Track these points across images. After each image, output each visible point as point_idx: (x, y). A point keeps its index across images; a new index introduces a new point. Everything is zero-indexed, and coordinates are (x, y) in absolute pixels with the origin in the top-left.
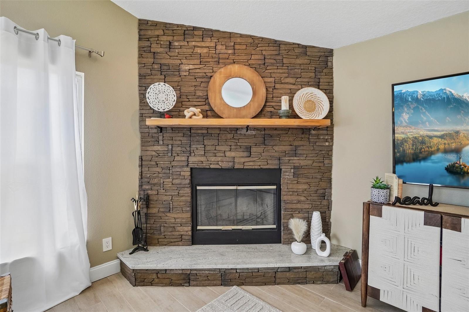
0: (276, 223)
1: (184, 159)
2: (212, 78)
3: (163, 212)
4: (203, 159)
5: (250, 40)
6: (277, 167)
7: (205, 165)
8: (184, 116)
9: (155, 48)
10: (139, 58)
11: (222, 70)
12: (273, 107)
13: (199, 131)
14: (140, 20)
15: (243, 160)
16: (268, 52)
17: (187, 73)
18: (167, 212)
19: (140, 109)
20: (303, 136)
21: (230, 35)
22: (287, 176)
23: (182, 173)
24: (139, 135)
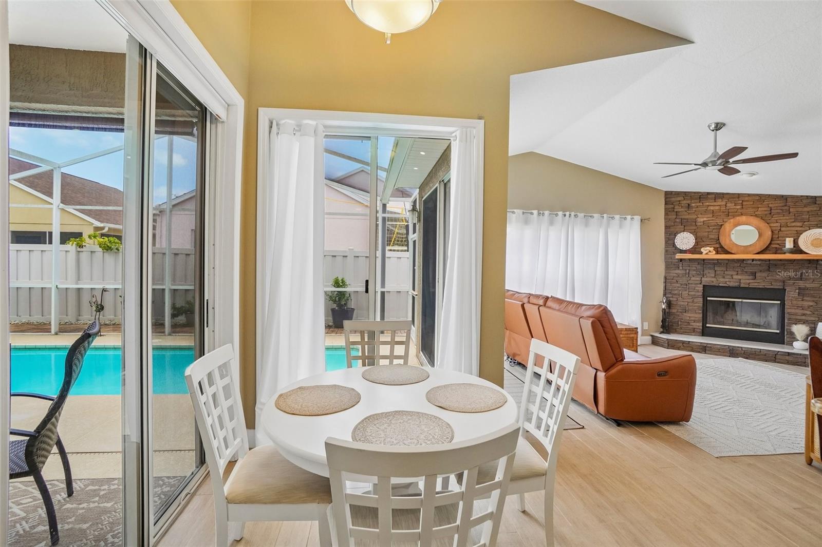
0: (780, 328)
1: (698, 279)
2: (723, 227)
3: (681, 312)
4: (713, 279)
5: (758, 198)
6: (782, 287)
7: (715, 284)
8: (701, 253)
9: (677, 209)
10: (665, 215)
11: (732, 220)
12: (778, 244)
14: (666, 192)
17: (702, 224)
18: (683, 312)
19: (666, 247)
20: (809, 265)
21: (739, 195)
22: (791, 294)
23: (696, 288)
24: (664, 263)
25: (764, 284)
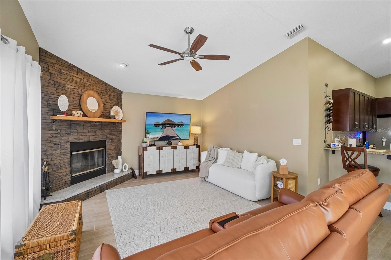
0: (103, 165)
1: (67, 138)
2: (82, 96)
3: (55, 171)
4: (76, 137)
6: (105, 139)
9: (51, 70)
11: (86, 92)
13: (75, 123)
14: (40, 48)
15: (93, 137)
16: (104, 87)
18: (58, 170)
22: (108, 143)
23: (66, 146)
25: (99, 138)
